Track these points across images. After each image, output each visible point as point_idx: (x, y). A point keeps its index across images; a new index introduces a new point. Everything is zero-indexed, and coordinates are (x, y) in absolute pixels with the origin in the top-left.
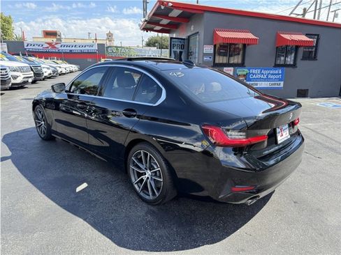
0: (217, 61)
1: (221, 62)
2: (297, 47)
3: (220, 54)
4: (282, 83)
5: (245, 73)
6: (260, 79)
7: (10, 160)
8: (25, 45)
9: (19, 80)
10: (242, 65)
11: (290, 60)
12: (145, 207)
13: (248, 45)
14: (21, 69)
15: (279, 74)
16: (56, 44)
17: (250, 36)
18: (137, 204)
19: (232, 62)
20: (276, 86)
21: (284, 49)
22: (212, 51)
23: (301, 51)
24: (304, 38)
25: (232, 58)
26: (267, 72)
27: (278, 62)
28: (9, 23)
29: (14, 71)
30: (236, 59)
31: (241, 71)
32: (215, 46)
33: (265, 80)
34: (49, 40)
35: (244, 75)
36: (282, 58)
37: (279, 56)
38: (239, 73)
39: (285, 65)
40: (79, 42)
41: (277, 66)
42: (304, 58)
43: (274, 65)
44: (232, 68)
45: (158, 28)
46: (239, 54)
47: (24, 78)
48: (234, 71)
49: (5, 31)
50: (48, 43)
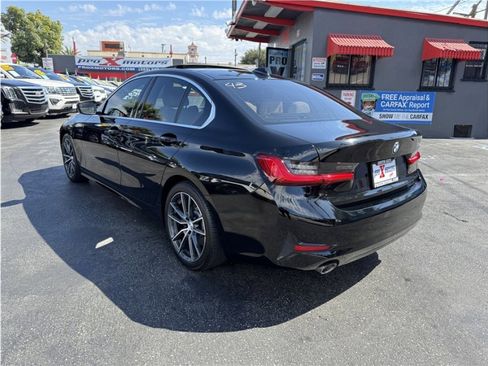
0: (331, 81)
1: (337, 82)
2: (455, 61)
3: (336, 71)
4: (430, 115)
5: (373, 99)
6: (397, 109)
7: (21, 205)
8: (77, 60)
9: (60, 106)
10: (369, 87)
11: (444, 80)
12: (184, 272)
13: (379, 57)
14: (63, 91)
15: (425, 102)
16: (118, 59)
17: (383, 44)
18: (173, 268)
19: (353, 83)
20: (421, 120)
21: (433, 64)
22: (324, 66)
23: (461, 67)
24: (466, 47)
25: (354, 77)
26: (408, 98)
27: (425, 84)
28: (57, 31)
29: (54, 93)
30: (361, 79)
31: (367, 96)
32: (329, 59)
33: (403, 110)
34: (109, 54)
35: (373, 103)
36: (432, 78)
37: (427, 75)
38: (365, 99)
39: (435, 89)
40: (149, 57)
41: (422, 89)
42: (466, 78)
43: (418, 88)
44: (354, 92)
45: (253, 35)
46: (364, 71)
47: (67, 103)
48: (358, 97)
49: (52, 42)
50: (107, 59)
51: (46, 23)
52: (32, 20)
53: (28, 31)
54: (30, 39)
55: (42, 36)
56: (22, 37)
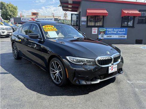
0: (88, 25)
1: (90, 25)
2: (134, 17)
3: (91, 21)
4: (126, 36)
5: (104, 31)
6: (113, 34)
10: (102, 26)
11: (130, 24)
14: (7, 29)
15: (124, 31)
16: (35, 18)
19: (96, 25)
20: (122, 38)
21: (126, 18)
22: (86, 20)
23: (136, 19)
25: (96, 23)
26: (117, 30)
27: (123, 25)
28: (16, 9)
29: (3, 30)
30: (98, 24)
32: (87, 17)
33: (115, 34)
36: (126, 23)
37: (124, 22)
38: (101, 31)
39: (127, 26)
41: (122, 27)
42: (139, 23)
44: (97, 28)
46: (100, 21)
48: (98, 30)
49: (14, 13)
50: (31, 18)
51: (12, 7)
52: (8, 6)
53: (6, 10)
54: (7, 12)
55: (11, 11)
56: (4, 12)
